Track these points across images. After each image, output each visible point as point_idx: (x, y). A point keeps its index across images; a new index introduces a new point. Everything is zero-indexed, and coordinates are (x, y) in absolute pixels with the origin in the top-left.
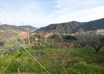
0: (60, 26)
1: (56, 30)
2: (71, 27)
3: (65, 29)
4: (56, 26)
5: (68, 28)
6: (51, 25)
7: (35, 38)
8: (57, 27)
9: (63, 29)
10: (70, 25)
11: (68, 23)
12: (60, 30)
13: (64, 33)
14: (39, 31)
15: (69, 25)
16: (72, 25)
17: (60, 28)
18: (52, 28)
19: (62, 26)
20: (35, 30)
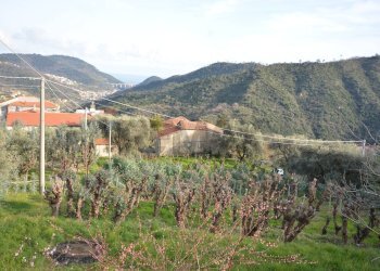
0: (274, 83)
1: (243, 109)
2: (357, 98)
3: (312, 110)
4: (250, 79)
5: (334, 104)
6: (219, 68)
7: (92, 146)
8: (253, 87)
9: (295, 107)
10: (350, 85)
11: (337, 66)
13: (299, 132)
14: (130, 99)
15: (339, 83)
16: (362, 82)
17: (272, 94)
18: (219, 87)
19: (290, 80)
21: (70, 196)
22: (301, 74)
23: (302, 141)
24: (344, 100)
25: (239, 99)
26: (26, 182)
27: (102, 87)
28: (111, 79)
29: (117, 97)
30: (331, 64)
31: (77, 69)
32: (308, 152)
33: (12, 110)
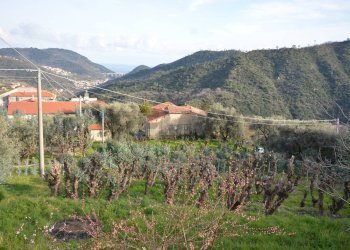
0: (254, 68)
1: (225, 93)
2: (331, 80)
3: (289, 92)
4: (231, 65)
5: (310, 86)
6: (202, 56)
7: (87, 131)
8: (234, 72)
9: (273, 90)
10: (324, 68)
12: (254, 90)
13: (277, 113)
14: (121, 87)
15: (313, 66)
16: (335, 65)
17: (252, 80)
18: (202, 73)
19: (269, 66)
20: (96, 83)
21: (67, 178)
22: (278, 59)
23: (280, 121)
24: (318, 82)
25: (222, 85)
26: (27, 166)
27: (94, 77)
28: (102, 69)
29: (108, 85)
30: (306, 49)
31: (71, 61)
32: (286, 132)
33: (12, 100)
